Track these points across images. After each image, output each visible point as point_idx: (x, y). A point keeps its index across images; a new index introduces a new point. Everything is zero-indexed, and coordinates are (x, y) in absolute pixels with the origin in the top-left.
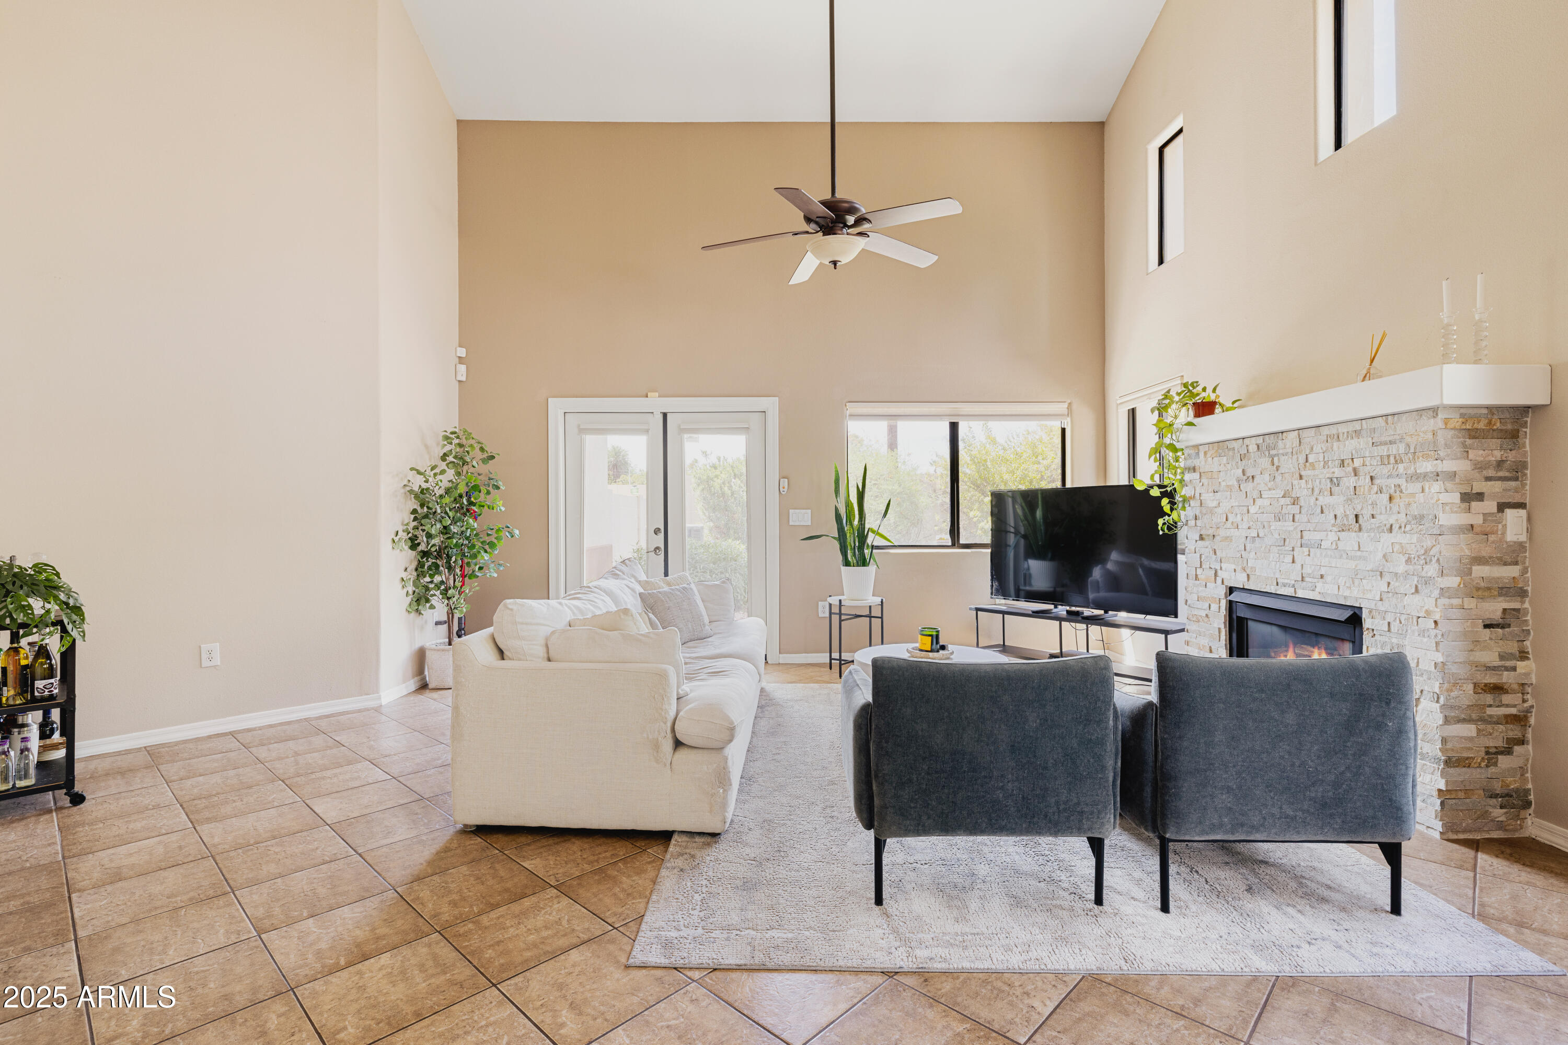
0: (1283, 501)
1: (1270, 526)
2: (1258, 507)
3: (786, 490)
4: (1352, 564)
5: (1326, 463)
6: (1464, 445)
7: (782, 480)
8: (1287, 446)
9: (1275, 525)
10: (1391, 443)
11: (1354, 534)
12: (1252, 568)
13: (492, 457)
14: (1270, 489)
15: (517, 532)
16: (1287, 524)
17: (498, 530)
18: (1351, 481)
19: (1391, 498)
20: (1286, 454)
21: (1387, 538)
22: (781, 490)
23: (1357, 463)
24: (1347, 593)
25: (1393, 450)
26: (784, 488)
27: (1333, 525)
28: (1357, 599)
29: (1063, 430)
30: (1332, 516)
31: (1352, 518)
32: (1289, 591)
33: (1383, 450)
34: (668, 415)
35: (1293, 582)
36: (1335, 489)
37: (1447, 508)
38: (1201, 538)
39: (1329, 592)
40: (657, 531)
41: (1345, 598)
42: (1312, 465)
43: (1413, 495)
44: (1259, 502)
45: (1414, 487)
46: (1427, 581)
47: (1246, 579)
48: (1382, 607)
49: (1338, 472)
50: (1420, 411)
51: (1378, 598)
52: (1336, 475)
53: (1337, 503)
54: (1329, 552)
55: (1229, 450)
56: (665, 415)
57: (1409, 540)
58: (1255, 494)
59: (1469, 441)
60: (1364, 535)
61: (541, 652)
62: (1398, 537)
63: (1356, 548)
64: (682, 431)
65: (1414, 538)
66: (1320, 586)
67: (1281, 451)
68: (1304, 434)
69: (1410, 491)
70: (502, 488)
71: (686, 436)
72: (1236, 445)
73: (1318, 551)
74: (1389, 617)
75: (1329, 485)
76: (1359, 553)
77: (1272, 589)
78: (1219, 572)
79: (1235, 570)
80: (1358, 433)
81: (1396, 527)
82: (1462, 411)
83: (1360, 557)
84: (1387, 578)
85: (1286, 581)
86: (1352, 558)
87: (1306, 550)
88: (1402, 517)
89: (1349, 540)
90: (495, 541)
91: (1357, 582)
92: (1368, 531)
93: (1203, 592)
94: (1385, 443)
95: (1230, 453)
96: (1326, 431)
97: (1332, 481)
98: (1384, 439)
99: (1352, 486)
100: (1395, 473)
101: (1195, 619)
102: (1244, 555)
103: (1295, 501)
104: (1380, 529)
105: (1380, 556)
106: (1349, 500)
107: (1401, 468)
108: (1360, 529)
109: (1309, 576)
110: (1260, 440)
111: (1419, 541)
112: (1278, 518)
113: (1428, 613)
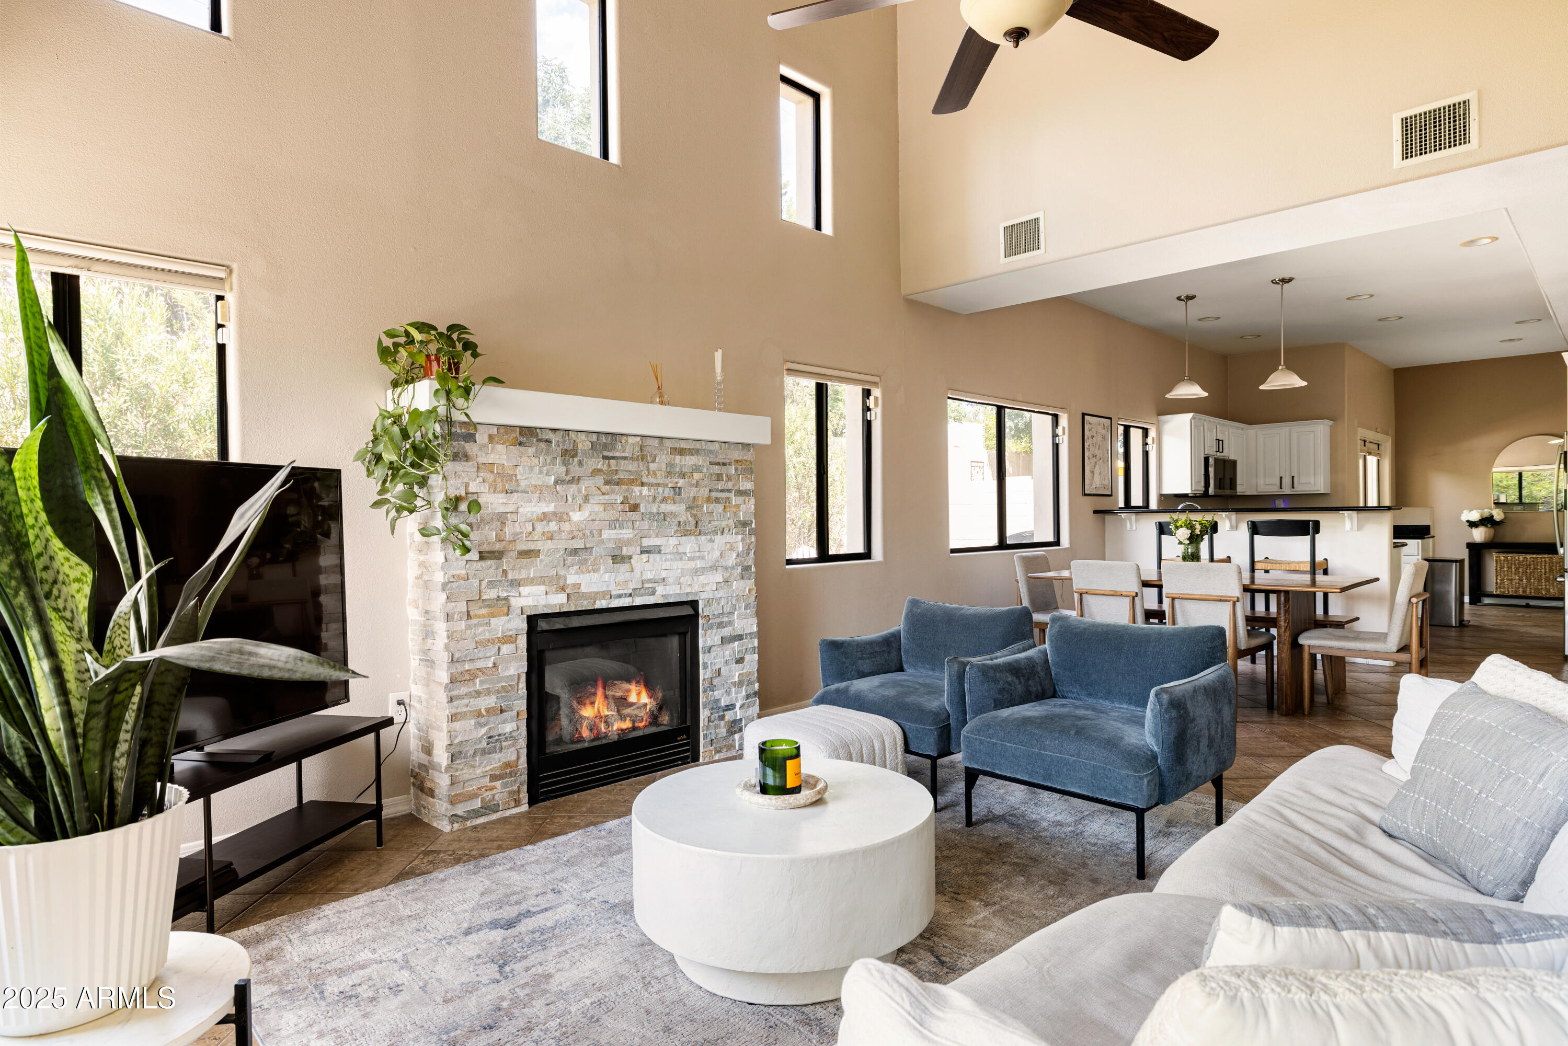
1: (600, 535)
2: (587, 514)
4: (692, 565)
5: (669, 474)
8: (627, 450)
9: (606, 534)
10: (724, 464)
11: (692, 538)
12: (574, 585)
14: (603, 494)
16: (624, 531)
18: (693, 493)
19: (724, 508)
20: (625, 458)
21: (719, 539)
23: (696, 476)
24: (688, 590)
25: (724, 470)
27: (677, 531)
28: (697, 593)
30: (676, 522)
31: (693, 523)
33: (717, 469)
35: (630, 591)
36: (677, 498)
38: (480, 557)
39: (671, 592)
41: (687, 594)
42: (655, 473)
43: (738, 506)
44: (587, 508)
45: (738, 500)
46: (747, 568)
47: (564, 600)
48: (717, 595)
49: (680, 483)
50: (744, 445)
51: (714, 588)
52: (679, 485)
53: (678, 508)
54: (669, 556)
55: (541, 440)
57: (737, 540)
58: (580, 500)
60: (702, 538)
62: (728, 538)
63: (697, 549)
65: (740, 537)
66: (660, 590)
67: (617, 454)
68: (649, 442)
69: (737, 503)
72: (550, 436)
73: (657, 556)
74: (723, 602)
75: (672, 494)
76: (698, 554)
77: (601, 604)
79: (546, 593)
80: (697, 452)
81: (726, 530)
83: (699, 557)
85: (621, 592)
86: (690, 559)
87: (645, 557)
88: (731, 523)
89: (689, 545)
91: (695, 578)
92: (706, 534)
93: (483, 633)
94: (718, 464)
95: (542, 445)
96: (668, 444)
97: (674, 489)
98: (718, 460)
99: (692, 495)
100: (725, 487)
101: (467, 677)
102: (562, 572)
103: (635, 508)
104: (715, 532)
105: (717, 553)
106: (689, 508)
107: (730, 485)
108: (700, 534)
109: (650, 581)
110: (594, 437)
111: (743, 540)
112: (612, 526)
113: (750, 591)
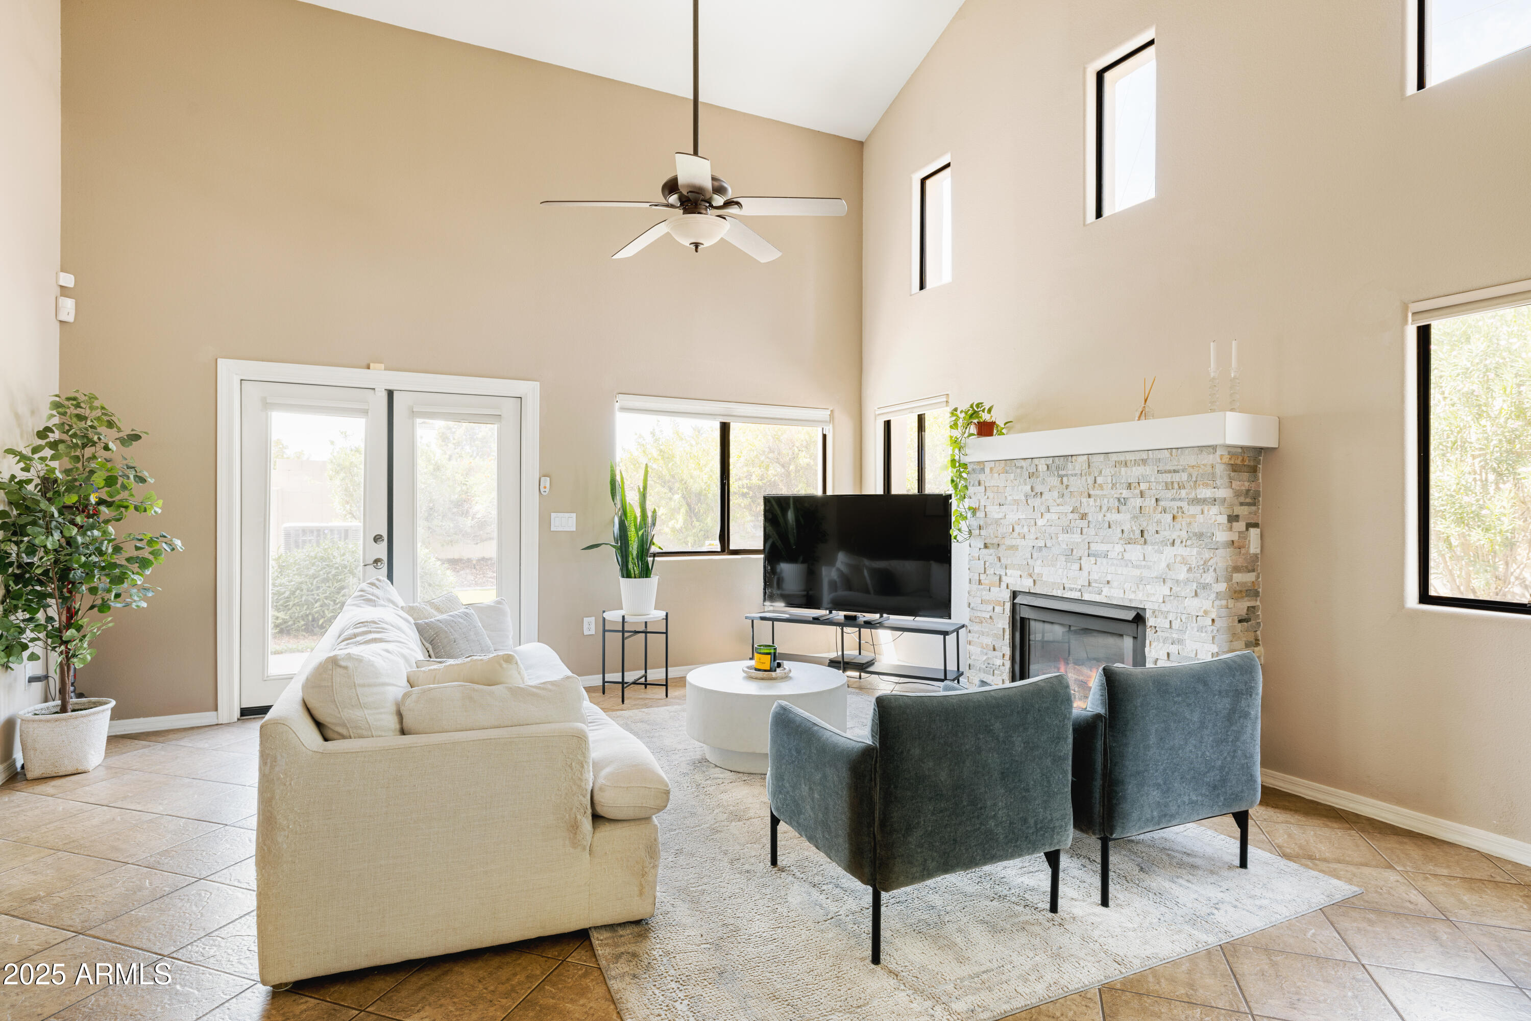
0: (1071, 516)
1: (1058, 538)
2: (1046, 521)
3: (547, 490)
4: (1137, 572)
5: (1114, 485)
6: (1230, 478)
7: (543, 479)
8: (1077, 468)
9: (1062, 537)
10: (1175, 471)
11: (1139, 547)
12: (1038, 574)
13: (136, 437)
14: (1058, 505)
15: (178, 543)
16: (1074, 536)
17: (151, 542)
18: (1138, 502)
19: (1174, 518)
20: (1076, 475)
21: (1169, 551)
22: (542, 490)
23: (1143, 486)
24: (1132, 596)
25: (1176, 477)
26: (545, 488)
27: (1121, 539)
28: (1141, 601)
29: (824, 437)
30: (1119, 531)
31: (1138, 532)
32: (1075, 595)
33: (1168, 477)
34: (395, 394)
35: (1080, 587)
36: (1122, 508)
37: (1221, 527)
38: (986, 546)
39: (1115, 595)
40: (378, 539)
41: (1131, 600)
42: (1101, 486)
43: (1194, 516)
44: (1047, 516)
45: (1194, 510)
46: (1205, 587)
47: (1032, 584)
48: (1164, 608)
49: (1125, 493)
50: (1201, 448)
51: (1161, 600)
52: (1123, 496)
53: (1124, 519)
54: (1115, 562)
55: (1018, 467)
56: (390, 394)
57: (1192, 553)
58: (1043, 509)
59: (1233, 474)
60: (1149, 548)
61: (392, 722)
62: (1179, 550)
63: (1142, 558)
64: (413, 414)
65: (1195, 551)
66: (1106, 591)
67: (1070, 472)
68: (1094, 459)
69: (1191, 512)
70: (151, 480)
71: (419, 421)
72: (1023, 463)
73: (1105, 560)
74: (1171, 617)
75: (1117, 504)
76: (1143, 563)
77: (1059, 593)
78: (1004, 578)
79: (1021, 576)
80: (1144, 462)
81: (1177, 542)
82: (1229, 449)
83: (1145, 566)
84: (1169, 584)
85: (1073, 586)
86: (1137, 567)
87: (1092, 559)
88: (1184, 534)
89: (1135, 552)
90: (151, 557)
91: (1141, 587)
92: (1153, 544)
93: (986, 595)
94: (1170, 472)
95: (1018, 471)
96: (1114, 458)
97: (1119, 500)
98: (1168, 468)
99: (1138, 505)
100: (1177, 497)
101: (977, 620)
102: (1031, 562)
103: (1083, 516)
104: (1164, 543)
105: (1163, 565)
106: (1135, 517)
107: (1183, 493)
108: (1145, 542)
109: (1096, 581)
110: (1050, 461)
111: (1199, 553)
112: (1066, 530)
113: (1206, 612)
